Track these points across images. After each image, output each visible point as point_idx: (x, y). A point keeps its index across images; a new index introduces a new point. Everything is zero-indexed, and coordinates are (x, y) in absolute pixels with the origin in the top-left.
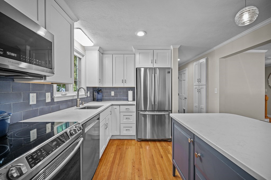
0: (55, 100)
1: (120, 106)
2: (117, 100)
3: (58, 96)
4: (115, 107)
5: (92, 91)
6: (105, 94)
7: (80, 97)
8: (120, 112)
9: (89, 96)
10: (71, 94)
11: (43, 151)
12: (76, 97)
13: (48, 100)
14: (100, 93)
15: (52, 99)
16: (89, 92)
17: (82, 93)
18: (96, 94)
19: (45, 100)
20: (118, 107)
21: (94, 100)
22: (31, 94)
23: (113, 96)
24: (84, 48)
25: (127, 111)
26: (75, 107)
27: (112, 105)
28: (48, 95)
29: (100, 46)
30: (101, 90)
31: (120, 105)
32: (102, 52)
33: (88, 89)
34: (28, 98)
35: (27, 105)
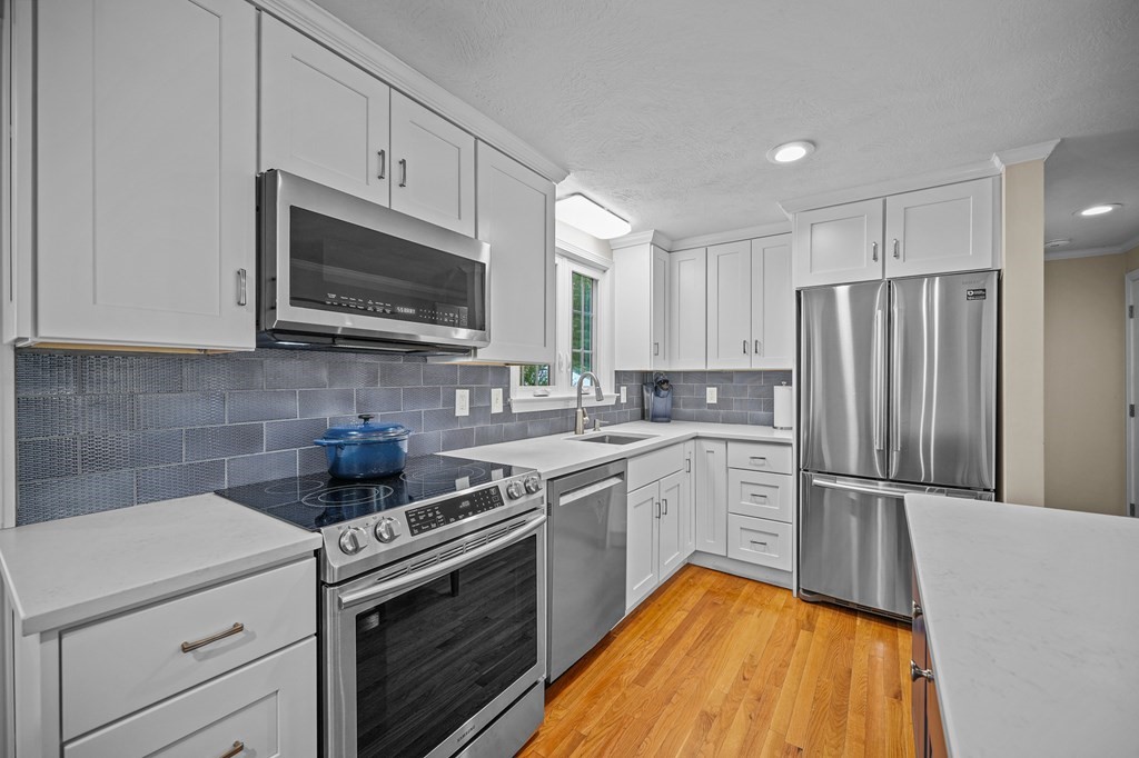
0: (515, 410)
1: (729, 444)
2: (727, 421)
3: (524, 397)
4: (707, 445)
5: (635, 384)
6: (683, 396)
7: (585, 404)
8: (727, 468)
9: (623, 400)
10: (561, 392)
11: (438, 512)
12: (573, 405)
13: (497, 407)
14: (663, 393)
15: (507, 406)
16: (623, 389)
18: (649, 395)
19: (490, 407)
20: (720, 447)
21: (644, 416)
22: (458, 391)
23: (711, 406)
24: (608, 246)
25: (756, 465)
26: (572, 435)
27: (696, 438)
28: (497, 394)
29: (659, 229)
30: (667, 381)
31: (727, 441)
32: (667, 248)
33: (621, 377)
34: (452, 401)
35: (450, 416)
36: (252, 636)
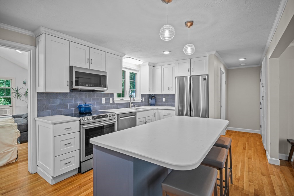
0: (115, 102)
2: (168, 106)
3: (117, 100)
4: (159, 111)
5: (147, 97)
6: (158, 100)
7: (132, 102)
8: (163, 116)
9: (143, 101)
10: (126, 99)
11: (97, 117)
12: (129, 102)
13: (111, 102)
14: (153, 99)
15: (113, 102)
16: (143, 98)
17: (138, 99)
18: (150, 100)
19: (109, 102)
20: (162, 111)
22: (103, 99)
23: (164, 102)
25: (169, 115)
26: (129, 108)
27: (157, 109)
28: (111, 99)
29: (150, 62)
30: (154, 96)
31: (163, 109)
33: (142, 95)
34: (101, 100)
35: (101, 103)
36: (72, 130)
